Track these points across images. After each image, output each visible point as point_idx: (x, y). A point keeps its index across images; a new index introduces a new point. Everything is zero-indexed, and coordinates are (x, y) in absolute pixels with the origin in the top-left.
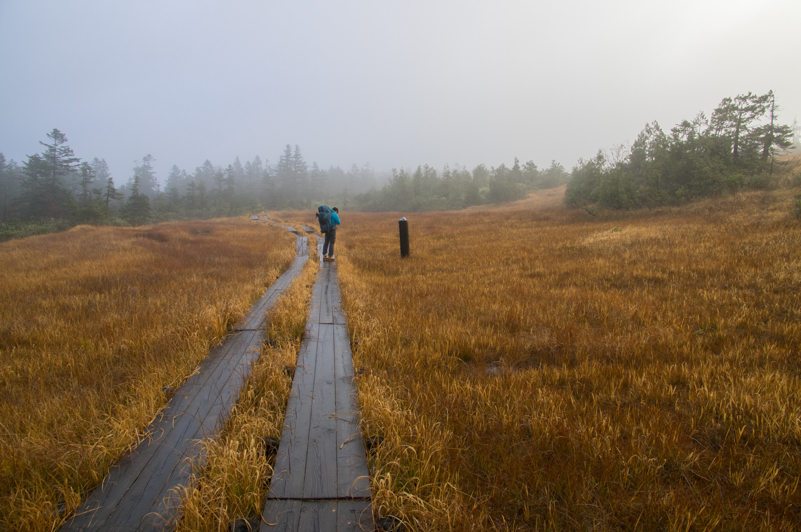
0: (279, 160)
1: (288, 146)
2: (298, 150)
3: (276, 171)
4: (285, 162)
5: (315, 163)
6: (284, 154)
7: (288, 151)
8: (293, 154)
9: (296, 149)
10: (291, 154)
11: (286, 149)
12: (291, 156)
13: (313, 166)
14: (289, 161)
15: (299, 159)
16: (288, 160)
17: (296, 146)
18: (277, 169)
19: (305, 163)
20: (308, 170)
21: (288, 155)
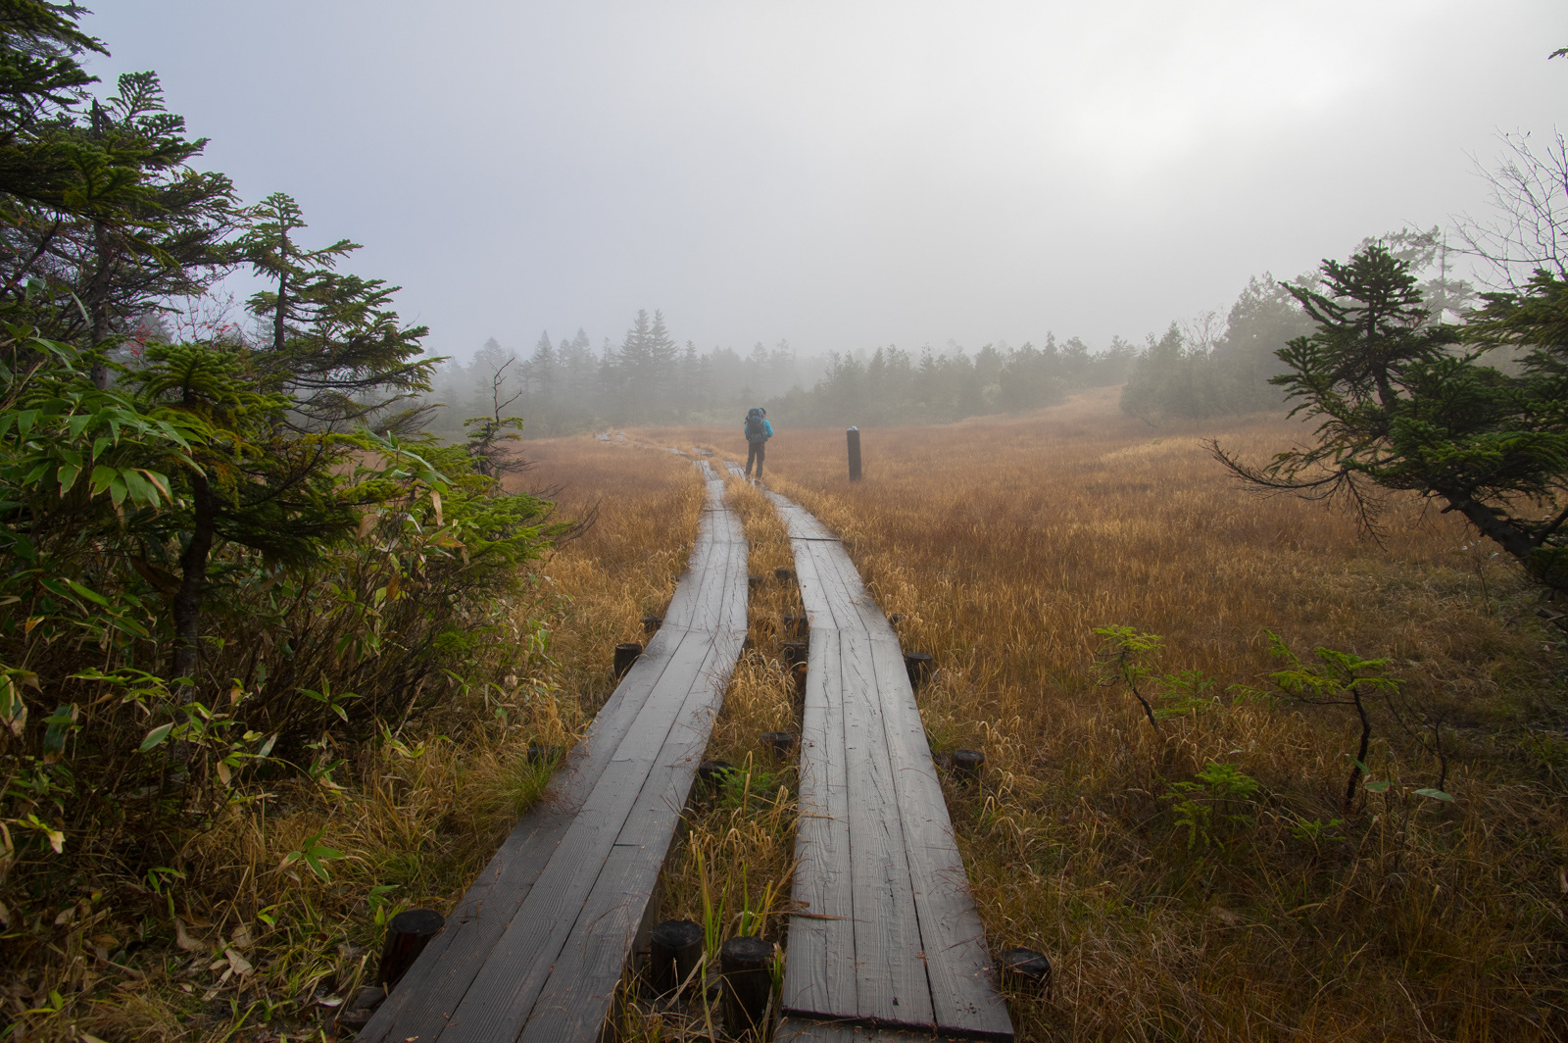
0: (627, 338)
1: (642, 313)
2: (660, 319)
3: (622, 357)
4: (636, 342)
5: (690, 343)
6: (634, 327)
7: (642, 321)
8: (651, 326)
9: (657, 318)
10: (647, 327)
11: (638, 317)
12: (648, 331)
13: (687, 348)
14: (644, 339)
15: (661, 335)
16: (641, 338)
17: (657, 312)
18: (623, 354)
19: (672, 343)
20: (677, 355)
21: (642, 329)
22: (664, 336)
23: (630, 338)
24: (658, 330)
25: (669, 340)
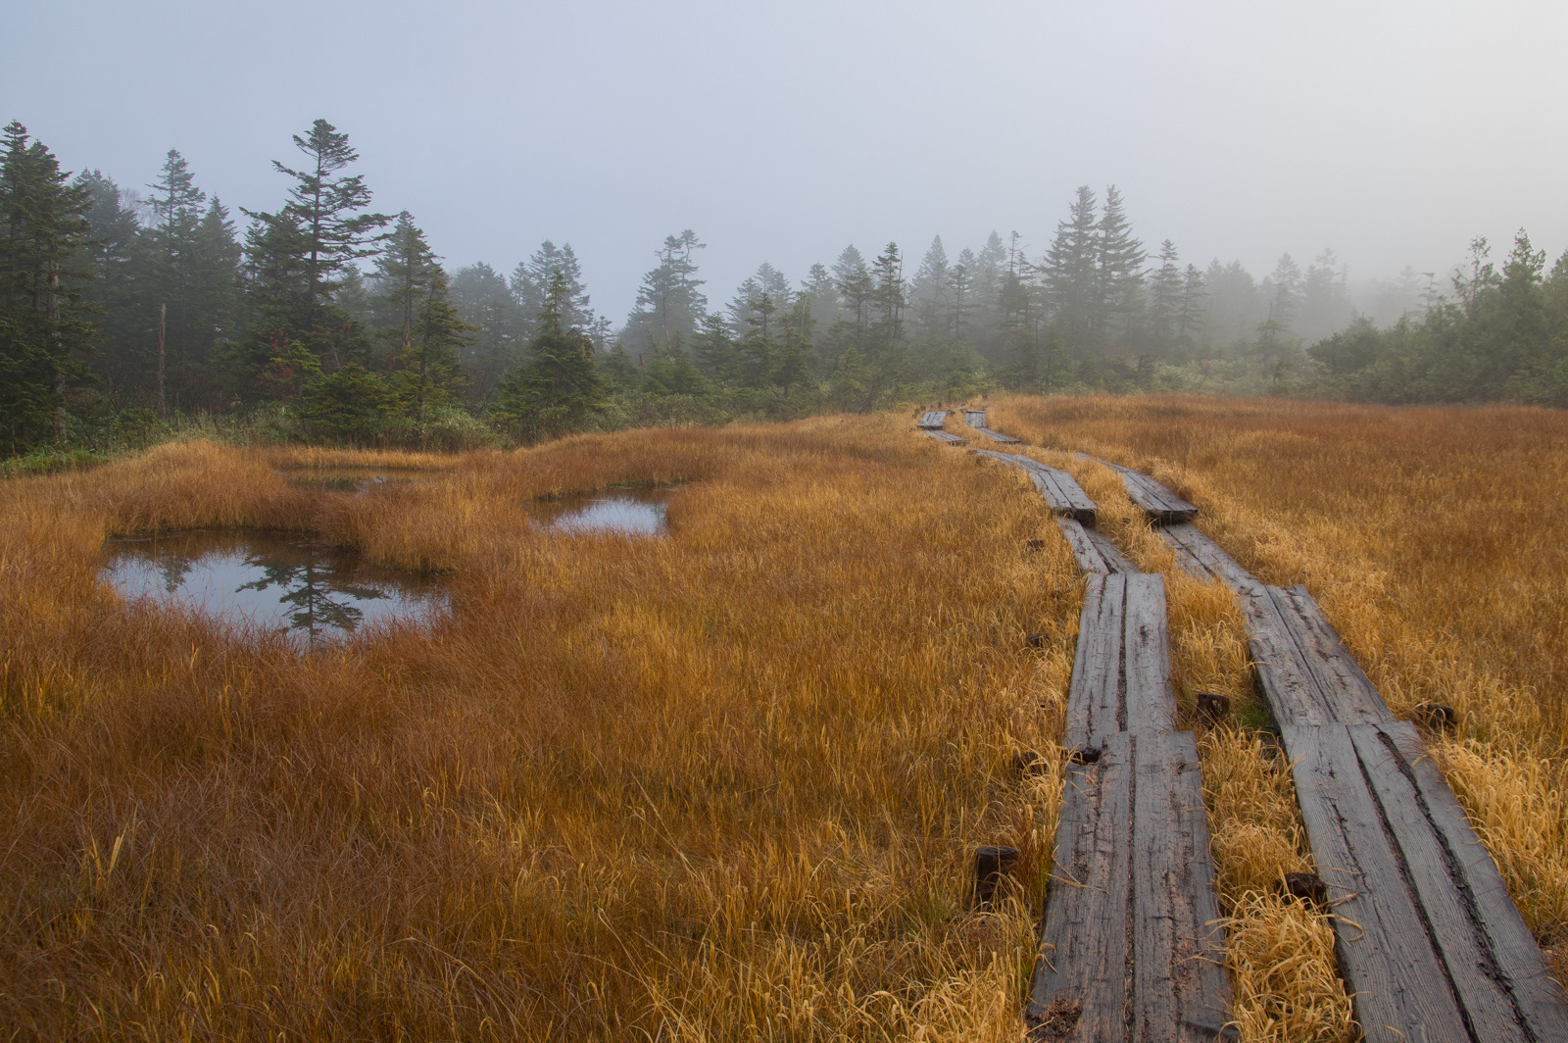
0: (1055, 237)
1: (1084, 193)
2: (1115, 204)
3: (1043, 269)
4: (1072, 244)
5: (1168, 244)
6: (1069, 217)
7: (1083, 207)
8: (1099, 215)
9: (1109, 200)
10: (1092, 217)
11: (1076, 200)
12: (1093, 224)
13: (1163, 253)
14: (1086, 238)
15: (1116, 230)
16: (1080, 237)
17: (1111, 192)
18: (1048, 266)
19: (1134, 244)
20: (1144, 266)
21: (1083, 222)
22: (1122, 232)
23: (1062, 237)
24: (1111, 222)
25: (1130, 238)
